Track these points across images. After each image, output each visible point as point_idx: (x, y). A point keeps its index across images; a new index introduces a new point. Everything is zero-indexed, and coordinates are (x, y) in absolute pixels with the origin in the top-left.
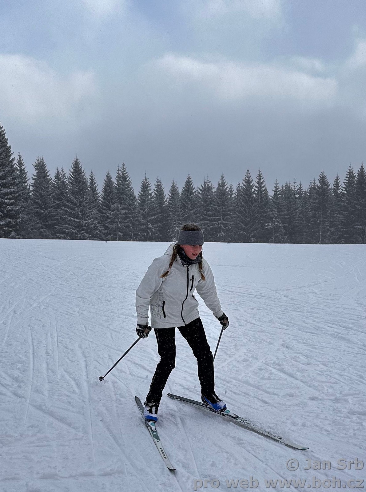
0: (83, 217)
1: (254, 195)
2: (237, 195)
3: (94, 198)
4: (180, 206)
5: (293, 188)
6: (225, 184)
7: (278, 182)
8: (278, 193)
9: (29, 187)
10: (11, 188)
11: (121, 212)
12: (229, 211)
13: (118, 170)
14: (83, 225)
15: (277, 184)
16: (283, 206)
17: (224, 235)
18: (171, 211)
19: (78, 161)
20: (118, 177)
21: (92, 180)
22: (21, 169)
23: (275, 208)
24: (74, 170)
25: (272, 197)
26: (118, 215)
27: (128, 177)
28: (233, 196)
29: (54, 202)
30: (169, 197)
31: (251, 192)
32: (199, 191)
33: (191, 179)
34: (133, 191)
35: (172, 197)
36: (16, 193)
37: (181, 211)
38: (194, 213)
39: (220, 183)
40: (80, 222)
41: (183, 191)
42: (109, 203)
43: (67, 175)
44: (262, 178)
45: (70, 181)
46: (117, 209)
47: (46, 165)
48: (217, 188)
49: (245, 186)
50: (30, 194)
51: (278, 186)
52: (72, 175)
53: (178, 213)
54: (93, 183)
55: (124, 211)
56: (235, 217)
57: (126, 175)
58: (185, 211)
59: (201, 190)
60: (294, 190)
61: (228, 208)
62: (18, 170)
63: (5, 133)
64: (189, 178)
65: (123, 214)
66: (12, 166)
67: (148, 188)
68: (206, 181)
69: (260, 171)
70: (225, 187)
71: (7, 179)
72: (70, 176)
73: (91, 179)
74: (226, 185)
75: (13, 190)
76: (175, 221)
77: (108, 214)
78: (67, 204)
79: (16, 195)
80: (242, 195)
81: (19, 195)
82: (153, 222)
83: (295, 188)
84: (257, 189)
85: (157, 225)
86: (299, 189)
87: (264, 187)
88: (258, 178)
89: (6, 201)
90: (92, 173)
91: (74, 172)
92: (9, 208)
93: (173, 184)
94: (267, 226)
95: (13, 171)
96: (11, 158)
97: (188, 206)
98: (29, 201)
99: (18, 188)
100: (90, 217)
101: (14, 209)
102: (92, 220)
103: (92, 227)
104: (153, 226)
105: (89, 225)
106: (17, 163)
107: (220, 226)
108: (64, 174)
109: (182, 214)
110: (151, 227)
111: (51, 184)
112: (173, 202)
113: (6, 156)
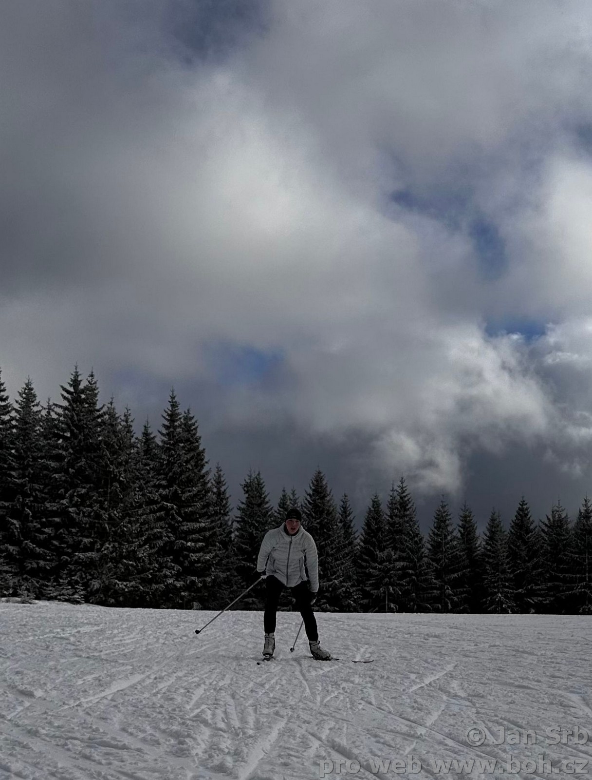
3: (347, 540)
4: (506, 554)
9: (232, 523)
10: (200, 522)
11: (394, 566)
13: (393, 490)
14: (324, 589)
18: (488, 562)
19: (322, 475)
20: (392, 503)
22: (220, 491)
24: (314, 490)
26: (389, 570)
27: (410, 502)
30: (485, 538)
32: (544, 527)
33: (528, 506)
34: (418, 527)
35: (491, 538)
36: (209, 531)
37: (508, 563)
38: (535, 567)
41: (512, 527)
42: (374, 548)
43: (301, 501)
45: (305, 510)
46: (389, 561)
47: (264, 484)
48: (576, 521)
50: (233, 535)
52: (309, 499)
53: (500, 568)
54: (346, 513)
55: (402, 564)
57: (406, 499)
58: (516, 562)
59: (546, 525)
62: (214, 493)
63: (197, 427)
64: (523, 503)
65: (399, 570)
66: (205, 484)
67: (447, 522)
68: (555, 508)
71: (194, 505)
72: (306, 502)
73: (343, 507)
75: (203, 525)
76: (495, 582)
77: (371, 570)
79: (208, 534)
81: (214, 534)
82: (455, 584)
85: (462, 590)
89: (189, 544)
90: (345, 496)
91: (313, 494)
92: (194, 557)
93: (493, 514)
95: (205, 492)
96: (204, 471)
97: (521, 554)
98: (230, 548)
99: (212, 522)
100: (338, 574)
101: (202, 559)
102: (341, 579)
103: (340, 594)
104: (454, 592)
105: (335, 588)
106: (212, 481)
107: (585, 591)
108: (296, 500)
109: (509, 568)
110: (451, 592)
111: (270, 516)
112: (493, 547)
113: (196, 466)
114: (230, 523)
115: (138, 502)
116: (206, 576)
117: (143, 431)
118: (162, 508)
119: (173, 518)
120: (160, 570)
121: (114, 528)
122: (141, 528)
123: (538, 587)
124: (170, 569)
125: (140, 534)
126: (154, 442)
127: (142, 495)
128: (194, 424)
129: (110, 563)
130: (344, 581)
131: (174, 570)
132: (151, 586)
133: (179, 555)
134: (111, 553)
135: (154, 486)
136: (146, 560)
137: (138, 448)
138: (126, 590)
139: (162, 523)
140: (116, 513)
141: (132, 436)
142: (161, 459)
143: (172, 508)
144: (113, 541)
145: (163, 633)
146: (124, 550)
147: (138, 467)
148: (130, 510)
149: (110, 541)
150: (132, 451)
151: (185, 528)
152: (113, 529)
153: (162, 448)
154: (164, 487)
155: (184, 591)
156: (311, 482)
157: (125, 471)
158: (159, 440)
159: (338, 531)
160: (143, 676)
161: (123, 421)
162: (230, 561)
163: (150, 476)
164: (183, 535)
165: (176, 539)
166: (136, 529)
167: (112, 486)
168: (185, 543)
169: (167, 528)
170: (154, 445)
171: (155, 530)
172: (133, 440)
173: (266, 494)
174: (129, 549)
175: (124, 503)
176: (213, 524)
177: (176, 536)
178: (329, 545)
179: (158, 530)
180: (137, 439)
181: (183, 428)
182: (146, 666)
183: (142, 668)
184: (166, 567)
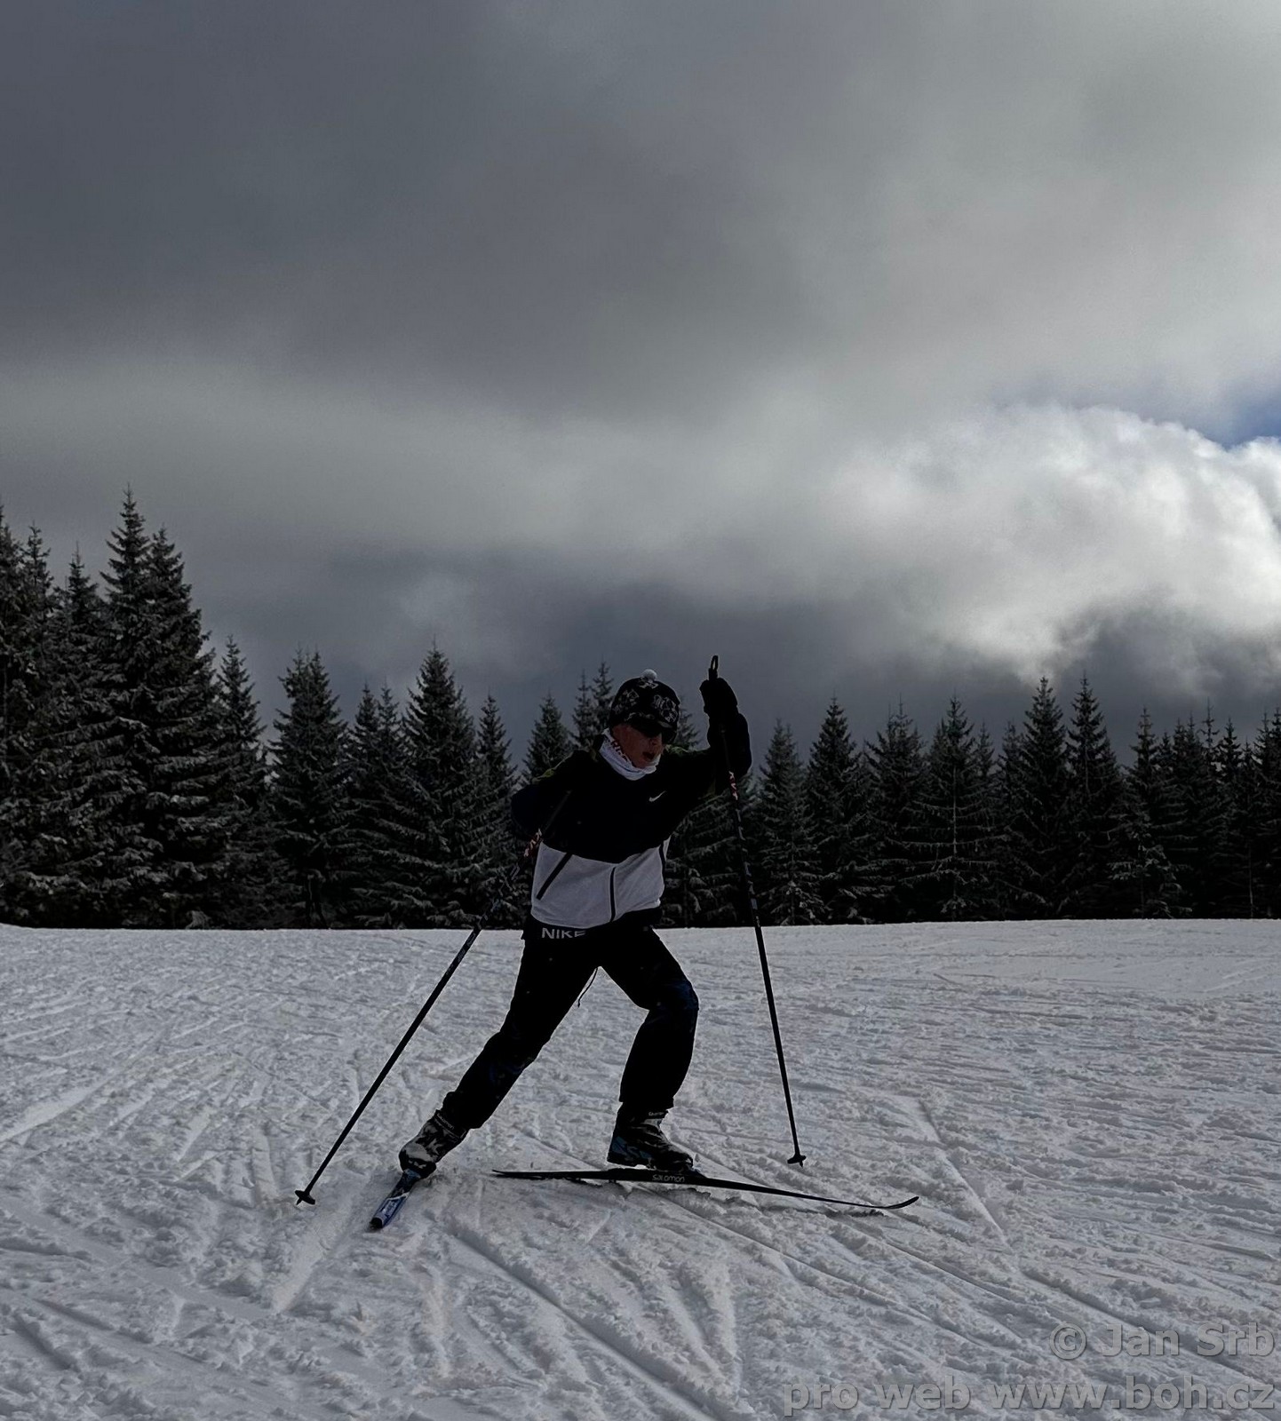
0: (455, 855)
1: (1068, 766)
2: (1008, 768)
3: (497, 786)
4: (804, 808)
5: (1203, 739)
6: (964, 730)
7: (1150, 721)
8: (1152, 757)
9: (264, 754)
10: (197, 755)
12: (982, 821)
13: (584, 689)
14: (455, 880)
15: (1147, 726)
16: (1172, 801)
17: (963, 905)
18: (770, 824)
19: (442, 660)
20: (582, 714)
21: (490, 724)
22: (237, 692)
23: (1143, 809)
24: (425, 691)
25: (1130, 770)
28: (992, 770)
29: (351, 806)
30: (765, 777)
31: (1056, 754)
32: (872, 755)
33: (843, 715)
35: (775, 778)
36: (216, 773)
37: (808, 825)
38: (858, 830)
39: (947, 724)
40: (441, 872)
41: (815, 756)
43: (402, 712)
44: (1093, 705)
45: (411, 728)
47: (326, 679)
48: (932, 743)
49: (1033, 733)
50: (267, 779)
51: (1150, 732)
52: (419, 708)
53: (794, 834)
54: (492, 733)
56: (1002, 843)
58: (823, 823)
59: (877, 751)
60: (1206, 745)
61: (974, 809)
62: (224, 697)
63: (182, 567)
64: (834, 711)
66: (204, 679)
68: (895, 719)
69: (1085, 682)
70: (964, 740)
71: (183, 722)
72: (413, 713)
73: (486, 722)
74: (967, 733)
75: (203, 760)
76: (785, 860)
78: (397, 807)
79: (213, 779)
80: (1024, 767)
81: (226, 777)
82: (706, 866)
83: (1210, 741)
84: (1077, 745)
85: (721, 876)
86: (1225, 743)
87: (1100, 736)
88: (1079, 705)
89: (175, 799)
90: (491, 701)
91: (426, 699)
92: (187, 823)
93: (779, 732)
94: (1117, 871)
95: (205, 696)
96: (200, 654)
97: (830, 808)
98: (261, 804)
99: (223, 754)
100: (480, 851)
101: (204, 827)
102: (487, 861)
103: (485, 890)
104: (705, 881)
105: (475, 878)
106: (220, 672)
107: (951, 874)
108: (391, 708)
109: (810, 835)
110: (700, 881)
111: (342, 741)
112: (779, 795)
113: (184, 643)
114: (259, 755)
115: (66, 717)
116: (214, 861)
117: (70, 575)
118: (117, 729)
119: (142, 749)
120: (117, 851)
121: (22, 769)
122: (75, 769)
123: (864, 868)
124: (139, 849)
125: (74, 781)
126: (94, 597)
127: (75, 703)
128: (174, 561)
129: (15, 841)
130: (492, 865)
131: (148, 850)
132: (102, 881)
133: (155, 819)
134: (18, 819)
135: (99, 684)
136: (91, 832)
137: (60, 608)
138: (51, 892)
139: (119, 759)
140: (23, 741)
141: (48, 585)
142: (111, 631)
143: (139, 729)
144: (19, 796)
145: (129, 988)
146: (43, 813)
147: (63, 646)
148: (52, 732)
149: (11, 795)
150: (49, 615)
151: (166, 767)
152: (19, 772)
153: (111, 608)
154: (120, 687)
155: (169, 890)
156: (420, 675)
157: (36, 655)
158: (104, 592)
159: (478, 770)
160: (88, 1091)
161: (27, 553)
162: (262, 829)
163: (89, 665)
164: (163, 782)
165: (149, 790)
166: (65, 771)
167: (10, 685)
168: (167, 797)
169: (129, 768)
170: (93, 602)
171: (105, 773)
172: (49, 592)
173: (331, 698)
174: (53, 810)
175: (38, 721)
176: (225, 759)
177: (150, 784)
178: (460, 796)
179: (112, 772)
180: (57, 590)
181: (152, 569)
182: (94, 1068)
183: (85, 1072)
184: (131, 845)
